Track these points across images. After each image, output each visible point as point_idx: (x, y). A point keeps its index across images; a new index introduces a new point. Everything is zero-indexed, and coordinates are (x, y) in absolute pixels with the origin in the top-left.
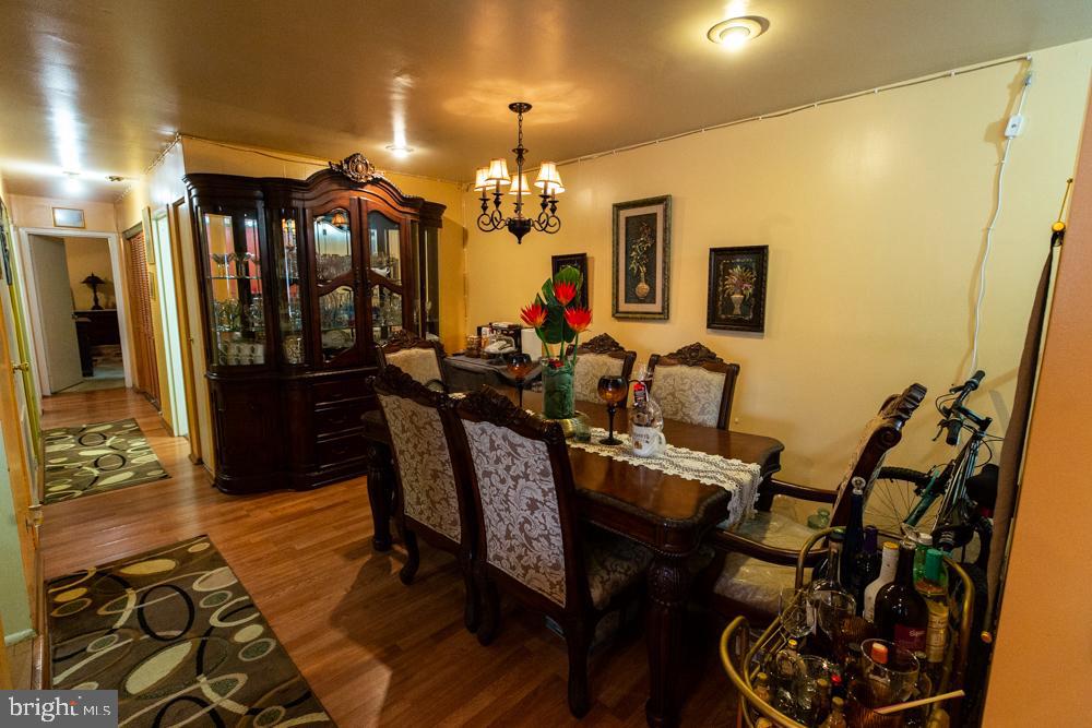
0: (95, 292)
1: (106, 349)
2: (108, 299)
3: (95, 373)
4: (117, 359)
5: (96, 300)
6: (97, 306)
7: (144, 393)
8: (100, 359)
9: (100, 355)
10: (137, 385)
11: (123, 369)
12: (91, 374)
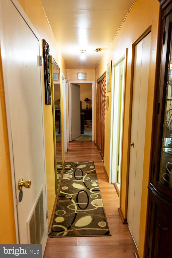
0: (87, 103)
1: (88, 122)
2: (90, 105)
3: (84, 132)
4: (90, 126)
5: (87, 106)
6: (87, 108)
7: (97, 145)
8: (86, 125)
9: (86, 124)
10: (95, 141)
11: (92, 132)
12: (83, 133)
